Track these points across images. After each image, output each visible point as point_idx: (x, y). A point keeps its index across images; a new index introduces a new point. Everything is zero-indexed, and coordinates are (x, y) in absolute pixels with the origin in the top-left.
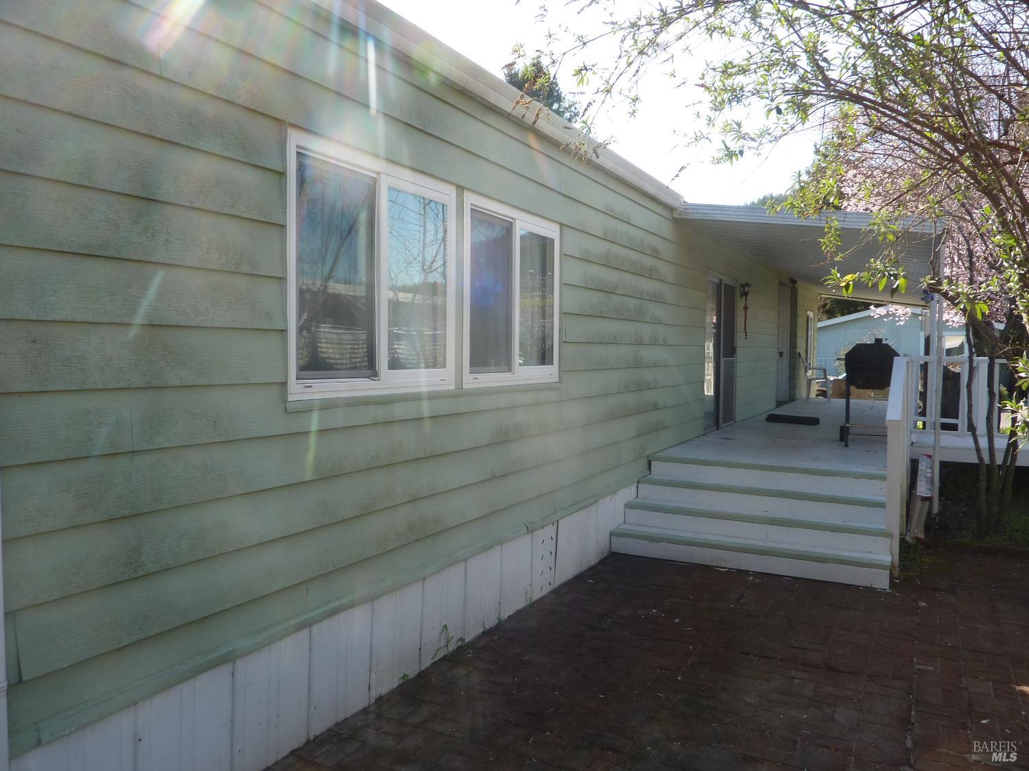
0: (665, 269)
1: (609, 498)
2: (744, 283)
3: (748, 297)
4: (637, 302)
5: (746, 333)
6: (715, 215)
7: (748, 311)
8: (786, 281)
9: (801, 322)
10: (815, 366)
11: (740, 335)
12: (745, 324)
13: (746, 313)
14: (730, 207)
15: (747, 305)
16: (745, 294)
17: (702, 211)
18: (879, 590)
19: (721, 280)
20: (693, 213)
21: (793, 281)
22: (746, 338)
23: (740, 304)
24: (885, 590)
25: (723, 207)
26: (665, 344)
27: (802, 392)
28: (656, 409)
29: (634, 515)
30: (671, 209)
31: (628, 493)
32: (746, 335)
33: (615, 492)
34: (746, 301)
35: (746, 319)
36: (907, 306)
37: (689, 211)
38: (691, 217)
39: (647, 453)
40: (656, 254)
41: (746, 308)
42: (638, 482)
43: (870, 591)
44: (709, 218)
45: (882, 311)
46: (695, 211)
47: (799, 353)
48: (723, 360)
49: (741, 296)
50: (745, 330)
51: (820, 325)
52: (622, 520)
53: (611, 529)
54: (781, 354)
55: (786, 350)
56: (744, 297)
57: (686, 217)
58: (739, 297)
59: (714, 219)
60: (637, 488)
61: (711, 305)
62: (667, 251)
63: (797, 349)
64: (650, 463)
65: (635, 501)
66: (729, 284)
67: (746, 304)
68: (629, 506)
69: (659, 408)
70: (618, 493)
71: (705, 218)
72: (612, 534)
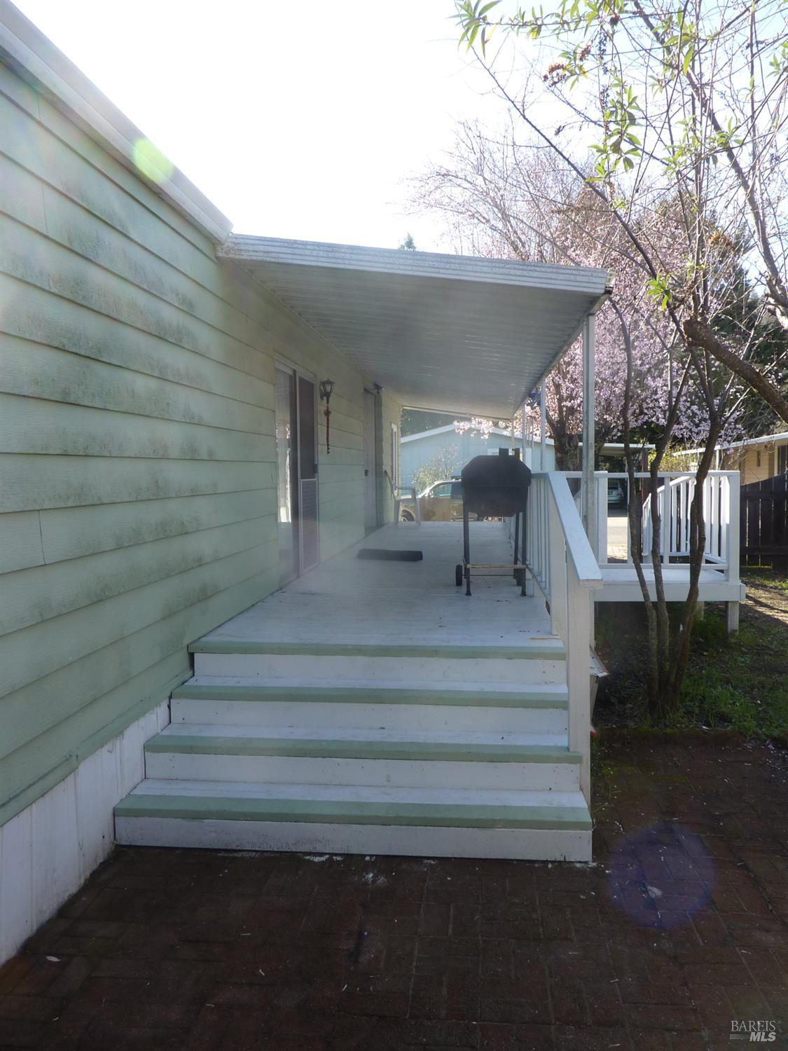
0: (207, 338)
1: (106, 748)
2: (325, 379)
3: (330, 399)
4: (154, 384)
5: (328, 445)
6: (281, 255)
7: (331, 416)
8: (371, 387)
9: (386, 435)
10: (400, 486)
11: (321, 448)
12: (328, 434)
13: (328, 419)
14: (305, 244)
15: (330, 410)
16: (327, 395)
17: (261, 248)
18: (578, 865)
19: (294, 371)
20: (249, 251)
21: (378, 387)
22: (328, 452)
23: (321, 406)
24: (586, 863)
25: (295, 242)
26: (211, 459)
27: (390, 516)
28: (200, 565)
29: (162, 763)
30: (212, 241)
31: (153, 722)
32: (328, 449)
33: (119, 733)
34: (328, 403)
35: (328, 427)
36: (489, 419)
37: (243, 247)
38: (245, 256)
39: (186, 641)
40: (188, 308)
41: (327, 413)
42: (170, 697)
43: (563, 867)
44: (273, 260)
45: (465, 425)
46: (251, 248)
47: (386, 472)
48: (301, 481)
49: (322, 398)
50: (328, 442)
51: (404, 440)
52: (139, 775)
53: (114, 805)
54: (366, 473)
55: (371, 468)
56: (325, 398)
57: (237, 257)
58: (319, 399)
59: (280, 261)
60: (169, 707)
61: (284, 415)
62: (210, 308)
63: (383, 467)
64: (191, 656)
65: (165, 733)
66: (306, 378)
67: (328, 407)
68: (152, 746)
69: (207, 563)
70: (127, 733)
71: (268, 259)
72: (116, 813)
